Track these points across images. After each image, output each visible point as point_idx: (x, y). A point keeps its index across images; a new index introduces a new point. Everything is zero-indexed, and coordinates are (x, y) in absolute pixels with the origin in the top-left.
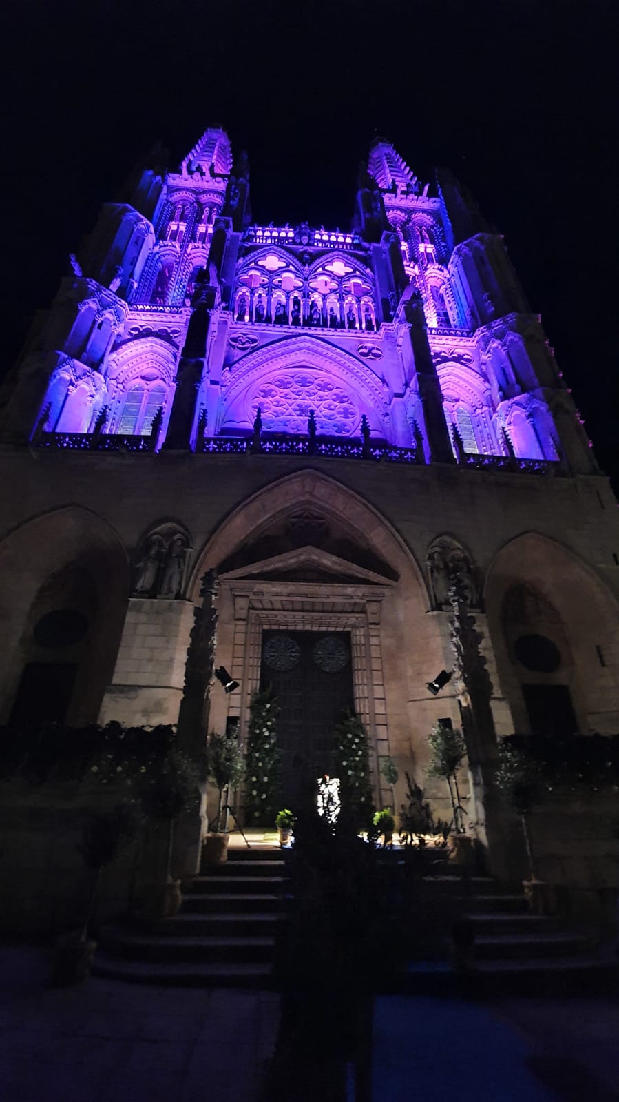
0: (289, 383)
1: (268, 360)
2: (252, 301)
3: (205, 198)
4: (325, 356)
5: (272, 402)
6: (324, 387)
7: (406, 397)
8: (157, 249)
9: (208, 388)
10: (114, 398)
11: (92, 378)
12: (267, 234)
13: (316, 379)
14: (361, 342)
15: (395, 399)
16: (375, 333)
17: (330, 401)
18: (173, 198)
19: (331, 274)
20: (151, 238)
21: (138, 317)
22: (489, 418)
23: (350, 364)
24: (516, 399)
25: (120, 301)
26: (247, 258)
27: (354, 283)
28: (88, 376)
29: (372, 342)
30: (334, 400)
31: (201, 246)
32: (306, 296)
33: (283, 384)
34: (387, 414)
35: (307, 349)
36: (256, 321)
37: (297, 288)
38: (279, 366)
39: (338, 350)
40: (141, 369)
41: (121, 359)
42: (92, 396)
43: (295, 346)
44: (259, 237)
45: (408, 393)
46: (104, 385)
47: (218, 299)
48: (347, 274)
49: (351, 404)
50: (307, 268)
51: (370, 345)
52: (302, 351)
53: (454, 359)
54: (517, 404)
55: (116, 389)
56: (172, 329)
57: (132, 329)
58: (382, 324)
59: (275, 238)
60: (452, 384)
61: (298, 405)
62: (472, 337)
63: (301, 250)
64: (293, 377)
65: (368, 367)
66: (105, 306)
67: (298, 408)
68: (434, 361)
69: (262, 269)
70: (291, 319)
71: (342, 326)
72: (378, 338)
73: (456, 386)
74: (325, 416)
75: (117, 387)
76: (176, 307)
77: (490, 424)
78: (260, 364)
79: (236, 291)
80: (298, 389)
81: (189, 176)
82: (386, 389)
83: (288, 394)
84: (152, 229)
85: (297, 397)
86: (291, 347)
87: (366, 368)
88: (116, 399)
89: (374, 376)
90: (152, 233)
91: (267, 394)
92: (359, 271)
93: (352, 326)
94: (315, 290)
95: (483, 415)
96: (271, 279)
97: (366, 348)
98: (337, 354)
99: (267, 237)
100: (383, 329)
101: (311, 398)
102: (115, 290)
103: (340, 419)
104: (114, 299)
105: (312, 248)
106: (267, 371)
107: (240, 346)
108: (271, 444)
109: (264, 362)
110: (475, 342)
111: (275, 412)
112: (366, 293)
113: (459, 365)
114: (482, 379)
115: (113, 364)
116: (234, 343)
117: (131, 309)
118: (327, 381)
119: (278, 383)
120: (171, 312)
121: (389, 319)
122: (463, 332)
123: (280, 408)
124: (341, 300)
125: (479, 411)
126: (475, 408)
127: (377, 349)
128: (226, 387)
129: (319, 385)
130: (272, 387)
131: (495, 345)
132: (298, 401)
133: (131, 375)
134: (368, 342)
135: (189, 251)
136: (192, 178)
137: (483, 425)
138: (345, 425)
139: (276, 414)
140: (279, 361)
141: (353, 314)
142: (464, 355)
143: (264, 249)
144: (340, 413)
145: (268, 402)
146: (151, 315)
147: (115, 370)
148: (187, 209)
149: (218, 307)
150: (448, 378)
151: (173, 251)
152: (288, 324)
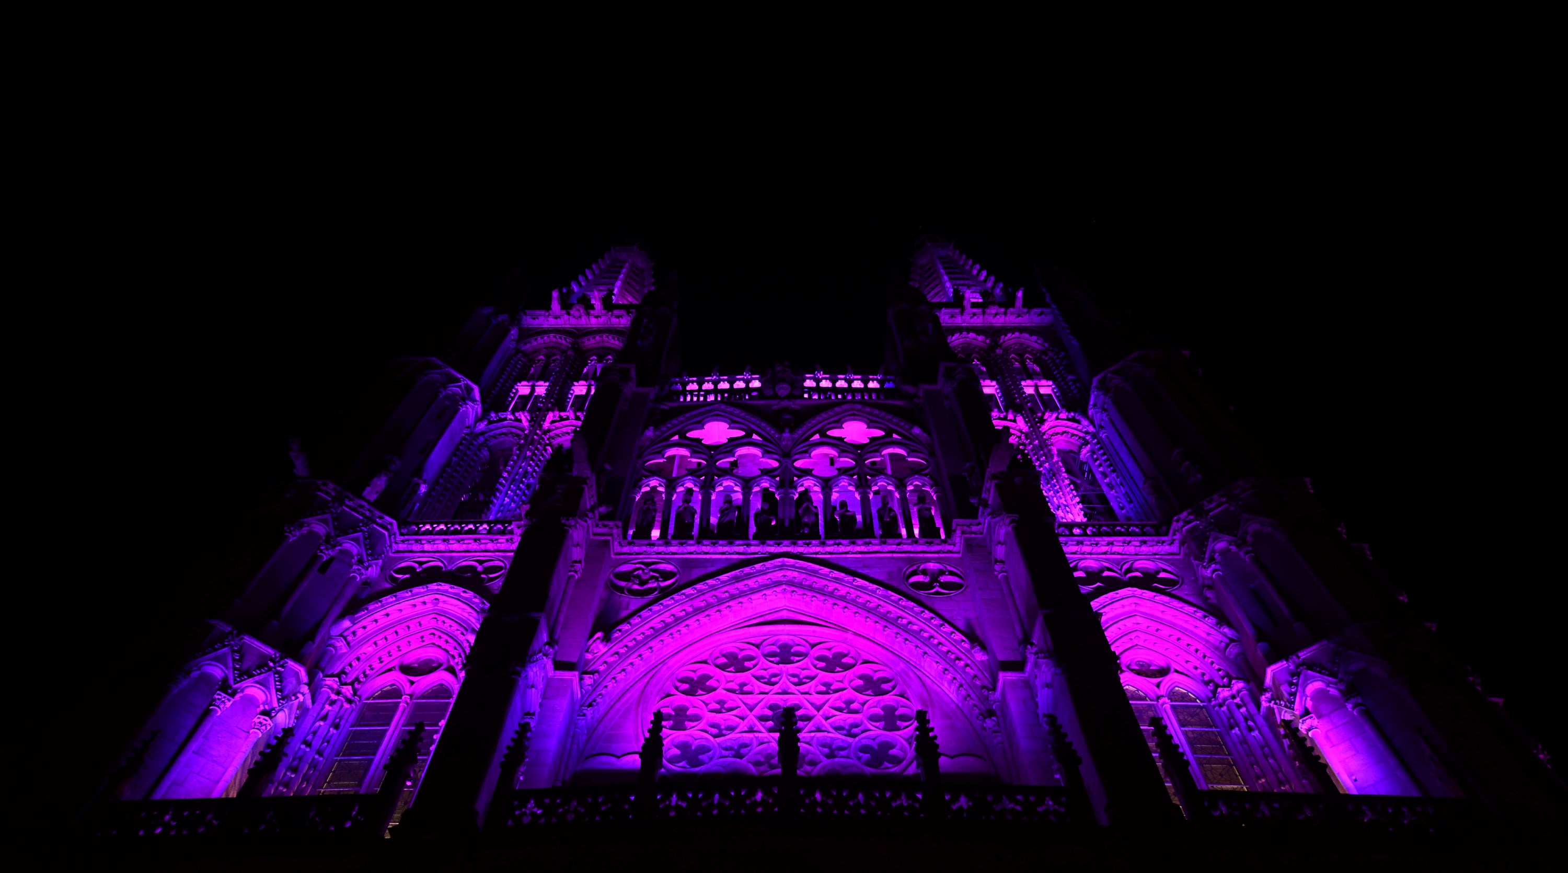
0: (751, 658)
1: (698, 611)
2: (669, 500)
3: (590, 342)
4: (831, 595)
5: (707, 705)
6: (833, 663)
7: (1028, 667)
8: (482, 426)
9: (548, 682)
10: (324, 718)
11: (278, 672)
12: (708, 386)
13: (813, 646)
14: (911, 561)
15: (1004, 677)
16: (944, 542)
17: (849, 693)
18: (528, 346)
19: (838, 443)
20: (472, 409)
21: (416, 547)
22: (1252, 707)
23: (891, 608)
24: (1304, 654)
25: (381, 518)
26: (664, 429)
27: (890, 455)
28: (270, 669)
29: (938, 560)
30: (858, 689)
31: (572, 416)
32: (787, 484)
33: (735, 662)
34: (990, 713)
35: (790, 583)
36: (674, 537)
37: (767, 472)
38: (726, 624)
39: (860, 582)
40: (404, 650)
41: (360, 632)
42: (266, 713)
43: (761, 580)
44: (691, 392)
45: (1031, 658)
46: (305, 689)
47: (589, 498)
48: (873, 439)
49: (902, 695)
50: (786, 435)
51: (932, 566)
52: (778, 589)
53: (1134, 583)
54: (1310, 665)
55: (334, 697)
56: (486, 564)
57: (400, 571)
58: (955, 522)
59: (723, 391)
60: (1143, 636)
61: (771, 708)
62: (1166, 534)
63: (775, 407)
64: (757, 646)
65: (931, 610)
66: (344, 527)
67: (770, 713)
68: (1086, 589)
69: (696, 446)
70: (753, 529)
71: (866, 533)
72: (951, 552)
73: (1154, 639)
74: (838, 729)
75: (338, 693)
76: (503, 523)
77: (1260, 721)
78: (678, 620)
79: (637, 485)
80: (771, 671)
81: (564, 312)
82: (980, 656)
83: (744, 684)
84: (477, 394)
85: (767, 688)
86: (751, 583)
87: (927, 614)
88: (330, 720)
89: (947, 628)
90: (474, 401)
91: (696, 686)
92: (898, 433)
93: (890, 532)
94: (806, 472)
95: (1238, 700)
96: (712, 460)
97: (924, 572)
98: (858, 588)
99: (708, 392)
100: (958, 532)
101: (803, 688)
102: (373, 498)
103: (875, 731)
104: (368, 513)
105: (798, 402)
106: (697, 635)
107: (636, 587)
108: (682, 797)
109: (688, 616)
110: (1177, 543)
111: (713, 726)
112: (916, 470)
113: (1148, 594)
114: (1211, 620)
115: (340, 643)
116: (623, 584)
117: (405, 531)
118: (841, 648)
119: (724, 660)
120: (489, 532)
121: (971, 513)
122: (1144, 526)
123: (726, 715)
124: (863, 486)
125: (1224, 693)
126: (1211, 686)
127: (952, 573)
128: (596, 676)
129: (820, 658)
130: (704, 669)
131: (1221, 545)
132: (770, 696)
133: (376, 665)
134: (928, 560)
135: (546, 425)
136: (568, 314)
137: (1243, 725)
138: (888, 746)
139: (715, 731)
140: (726, 612)
141: (891, 510)
142: (1158, 572)
143: (700, 410)
144: (874, 718)
145: (696, 703)
146: (444, 540)
147: (344, 654)
148: (554, 361)
149: (590, 515)
150: (1129, 623)
151: (515, 427)
152: (748, 539)
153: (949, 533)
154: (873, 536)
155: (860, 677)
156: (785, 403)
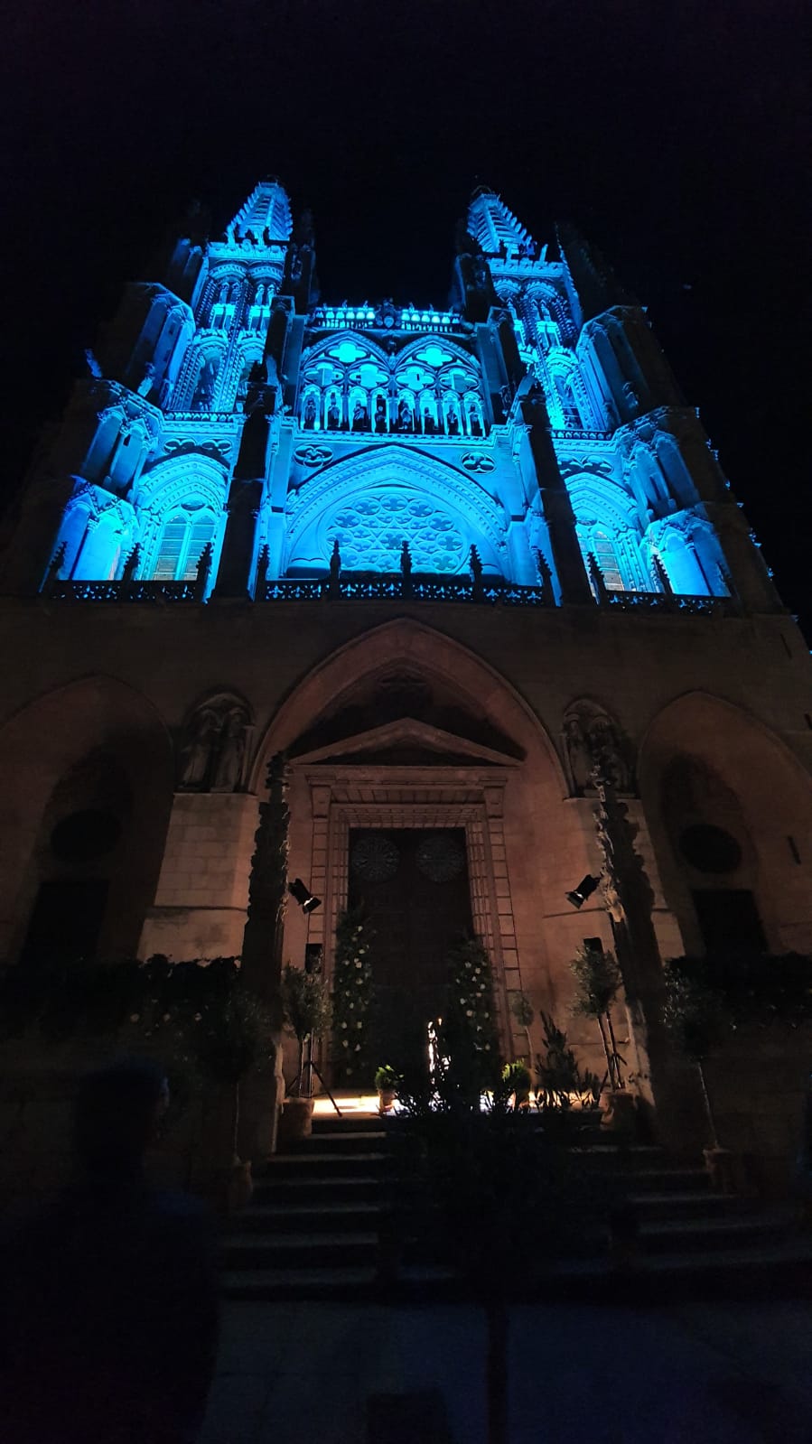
0: (376, 507)
1: (346, 478)
3: (258, 273)
4: (420, 470)
5: (353, 533)
6: (420, 511)
7: (526, 519)
8: (198, 340)
9: (270, 518)
10: (147, 534)
11: (118, 508)
12: (340, 315)
13: (409, 501)
14: (467, 451)
15: (513, 524)
16: (485, 439)
17: (429, 529)
18: (217, 273)
19: (423, 364)
20: (189, 326)
21: (176, 429)
22: (635, 544)
23: (453, 480)
24: (671, 517)
25: (152, 408)
26: (315, 348)
27: (454, 375)
28: (114, 506)
29: (481, 451)
30: (433, 527)
31: (254, 334)
32: (394, 394)
33: (366, 509)
34: (503, 544)
35: (396, 462)
37: (381, 385)
38: (361, 486)
39: (436, 463)
40: (182, 495)
41: (155, 483)
42: (118, 532)
43: (381, 459)
44: (330, 320)
45: (529, 514)
46: (134, 518)
47: (279, 401)
48: (445, 363)
49: (456, 531)
50: (392, 357)
51: (477, 455)
52: (391, 465)
53: (587, 470)
54: (672, 524)
55: (150, 522)
56: (220, 442)
57: (168, 444)
58: (493, 426)
59: (350, 321)
60: (586, 501)
61: (387, 536)
62: (610, 439)
63: (384, 335)
64: (379, 500)
65: (476, 483)
66: (133, 415)
67: (387, 539)
68: (562, 472)
69: (335, 362)
70: (374, 425)
72: (487, 445)
73: (592, 503)
74: (423, 549)
75: (151, 520)
76: (225, 414)
77: (638, 552)
78: (335, 483)
79: (302, 390)
80: (387, 515)
81: (237, 245)
82: (500, 511)
83: (373, 522)
84: (191, 314)
85: (386, 524)
86: (375, 461)
87: (474, 485)
88: (151, 535)
89: (484, 494)
90: (190, 320)
92: (461, 360)
93: (453, 431)
95: (629, 540)
96: (346, 374)
97: (472, 458)
98: (435, 467)
99: (340, 321)
100: (494, 433)
101: (405, 525)
102: (145, 394)
103: (442, 552)
104: (144, 405)
105: (399, 331)
106: (345, 492)
107: (310, 461)
108: (353, 587)
109: (341, 480)
110: (615, 446)
111: (357, 545)
112: (471, 388)
113: (594, 477)
114: (626, 494)
115: (145, 490)
116: (301, 458)
117: (167, 417)
118: (424, 502)
119: (360, 507)
120: (218, 421)
121: (501, 420)
122: (598, 433)
123: (364, 540)
124: (438, 397)
125: (622, 536)
126: (617, 531)
127: (488, 460)
128: (293, 515)
129: (413, 508)
130: (352, 513)
131: (640, 449)
132: (387, 529)
133: (168, 504)
134: (475, 451)
135: (239, 341)
136: (240, 247)
137: (629, 553)
138: (448, 559)
139: (358, 548)
140: (361, 478)
141: (455, 416)
142: (601, 463)
143: (337, 335)
144: (441, 544)
145: (348, 532)
146: (193, 425)
147: (148, 497)
148: (235, 287)
149: (280, 412)
150: (580, 493)
151: (219, 341)
152: (371, 431)
153: (488, 434)
154: (444, 433)
155: (434, 520)
156: (391, 332)
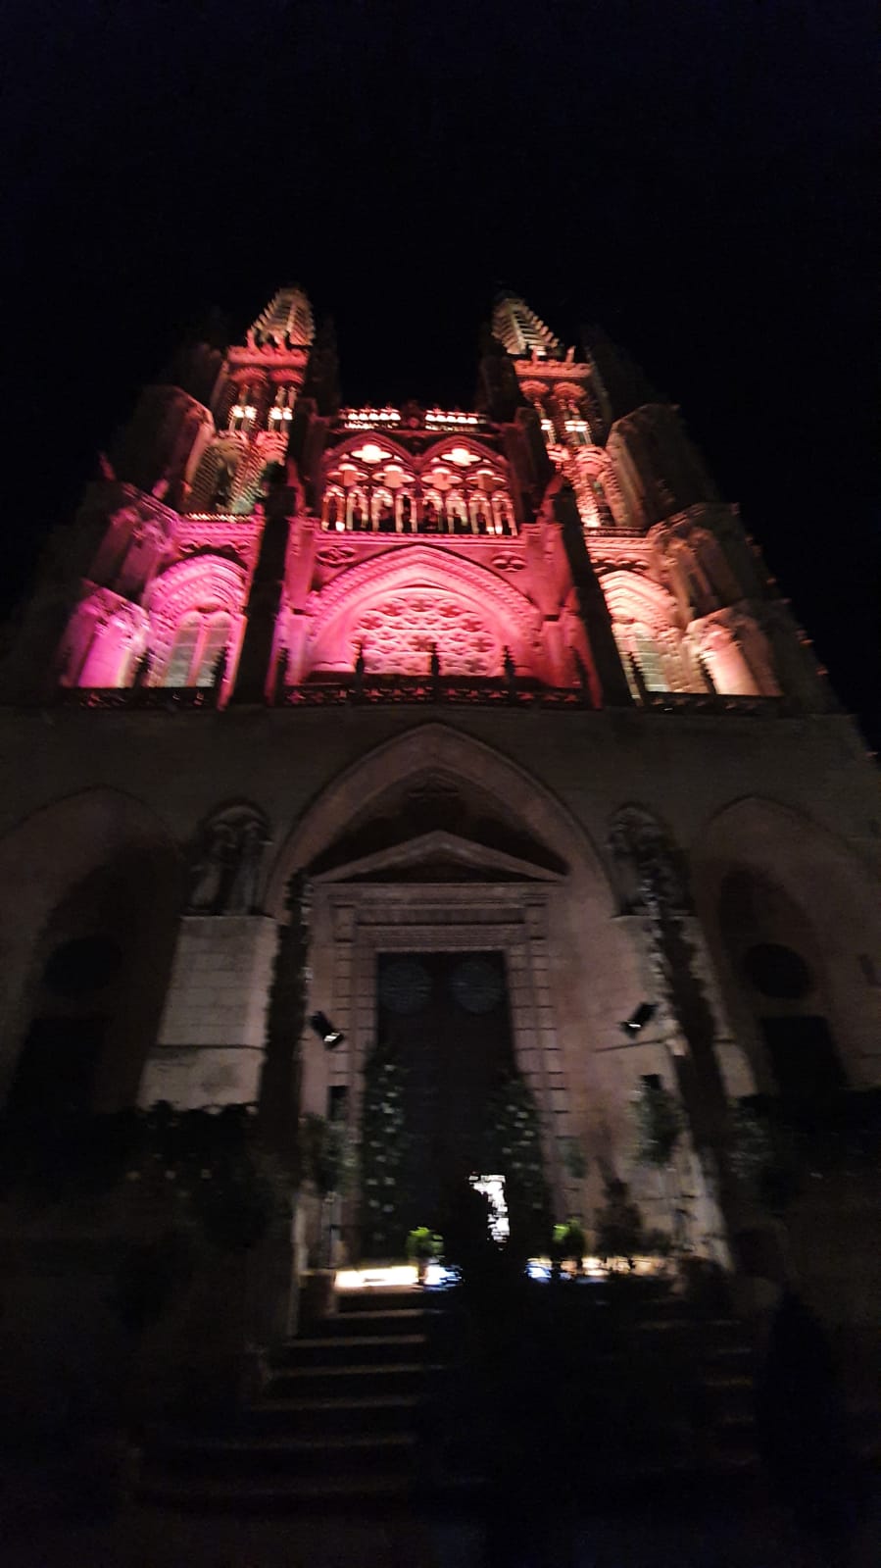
0: (401, 608)
1: (370, 578)
3: (279, 376)
4: (448, 570)
5: (378, 635)
6: (449, 612)
7: (563, 619)
8: (216, 441)
9: (291, 620)
10: (160, 639)
11: (129, 612)
12: (363, 417)
13: (438, 600)
14: (495, 550)
15: (549, 624)
16: (515, 538)
17: (458, 630)
18: (236, 377)
19: (450, 465)
20: (208, 429)
21: (192, 531)
22: (677, 643)
23: (484, 580)
24: (714, 615)
25: (167, 510)
26: (338, 449)
27: (483, 475)
28: (124, 609)
29: (512, 550)
30: (464, 628)
31: (275, 437)
32: (419, 494)
33: (393, 610)
34: (537, 644)
36: (352, 530)
37: (406, 485)
38: (387, 587)
39: (465, 563)
40: (197, 598)
41: (169, 586)
42: (129, 637)
43: (408, 559)
44: (353, 421)
45: (565, 614)
46: (146, 622)
47: (300, 502)
48: (473, 463)
49: (487, 632)
50: (417, 457)
51: (508, 553)
52: (417, 565)
53: (624, 567)
54: (715, 621)
55: (163, 626)
56: (238, 544)
57: (186, 547)
58: (523, 525)
59: (374, 422)
60: (623, 600)
61: (415, 637)
62: (647, 537)
63: (409, 436)
64: (406, 601)
65: (507, 582)
66: (146, 516)
67: (414, 641)
68: (598, 570)
69: (359, 463)
72: (520, 545)
73: (629, 602)
74: (452, 650)
75: (164, 624)
76: (244, 515)
77: (681, 651)
78: (359, 584)
80: (413, 616)
81: (258, 349)
82: (534, 611)
83: (400, 623)
84: (209, 417)
85: (412, 626)
86: (401, 561)
87: (506, 584)
88: (163, 639)
89: (516, 594)
90: (208, 422)
91: (372, 624)
92: (489, 459)
93: (483, 531)
94: (430, 486)
95: (671, 639)
96: (370, 474)
97: (503, 557)
98: (464, 566)
99: (364, 422)
100: (525, 532)
101: (433, 626)
102: (160, 496)
103: (473, 654)
104: (159, 507)
105: (424, 432)
106: (370, 593)
107: (332, 562)
108: (379, 691)
109: (365, 581)
110: (651, 543)
111: (383, 647)
112: (499, 487)
113: (631, 575)
114: (665, 592)
115: (159, 593)
116: (324, 559)
117: (183, 519)
118: (453, 602)
119: (386, 609)
120: (236, 522)
121: (532, 519)
122: (633, 530)
123: (390, 641)
124: (466, 497)
125: (663, 634)
126: (657, 631)
127: (520, 559)
128: (315, 617)
129: (442, 609)
130: (377, 614)
131: (678, 546)
132: (414, 631)
133: (183, 607)
134: (506, 550)
135: (259, 442)
136: (261, 351)
137: (671, 653)
138: (480, 660)
139: (384, 650)
140: (386, 579)
141: (484, 515)
142: (638, 561)
143: (360, 436)
144: (473, 645)
145: (373, 634)
146: (208, 526)
147: (163, 600)
148: (256, 390)
149: (301, 513)
150: (616, 592)
151: (238, 443)
152: (396, 531)
153: (519, 532)
155: (464, 621)
156: (416, 433)
